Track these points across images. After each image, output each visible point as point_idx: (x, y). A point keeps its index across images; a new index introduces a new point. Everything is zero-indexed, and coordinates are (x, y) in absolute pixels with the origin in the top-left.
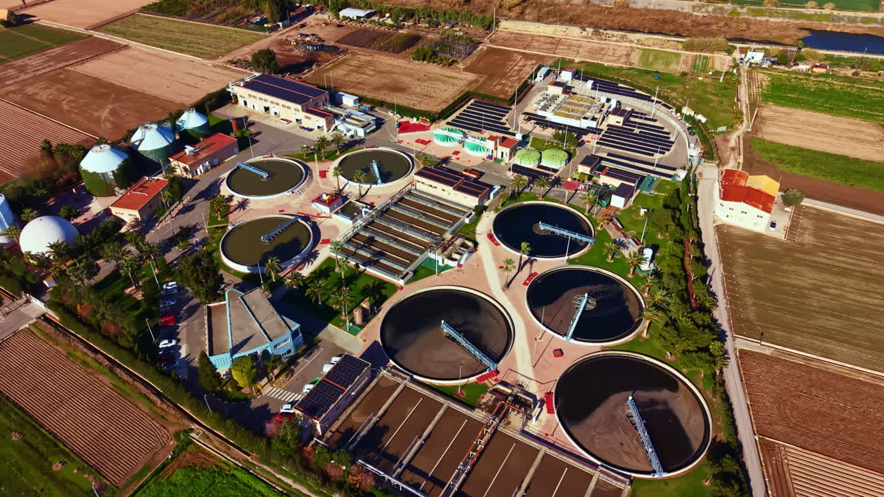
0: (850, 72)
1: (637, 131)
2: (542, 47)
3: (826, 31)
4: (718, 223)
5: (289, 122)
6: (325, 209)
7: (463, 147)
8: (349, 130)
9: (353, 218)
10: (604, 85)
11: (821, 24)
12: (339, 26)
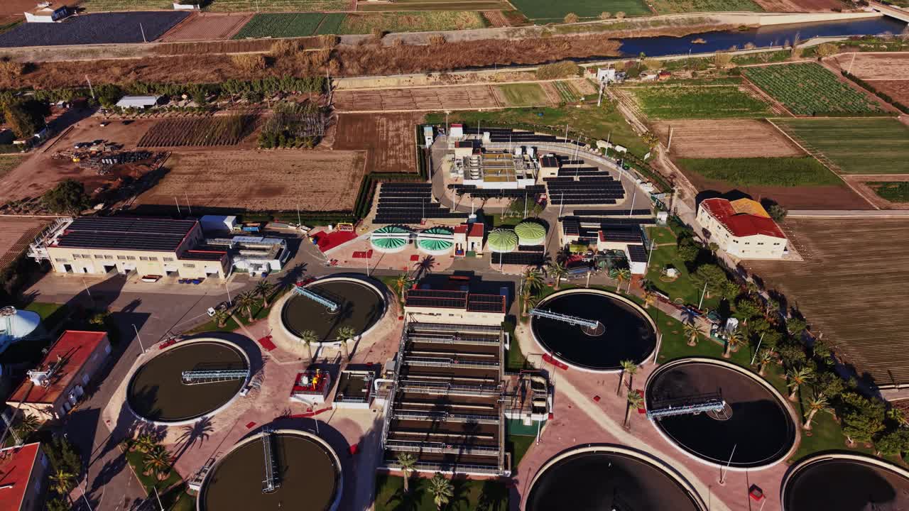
0: (688, 74)
1: (576, 178)
2: (398, 103)
3: (629, 38)
4: (737, 261)
5: (157, 278)
6: (319, 399)
7: (416, 247)
8: (258, 267)
9: (367, 399)
10: (498, 133)
11: (622, 32)
12: (127, 123)
